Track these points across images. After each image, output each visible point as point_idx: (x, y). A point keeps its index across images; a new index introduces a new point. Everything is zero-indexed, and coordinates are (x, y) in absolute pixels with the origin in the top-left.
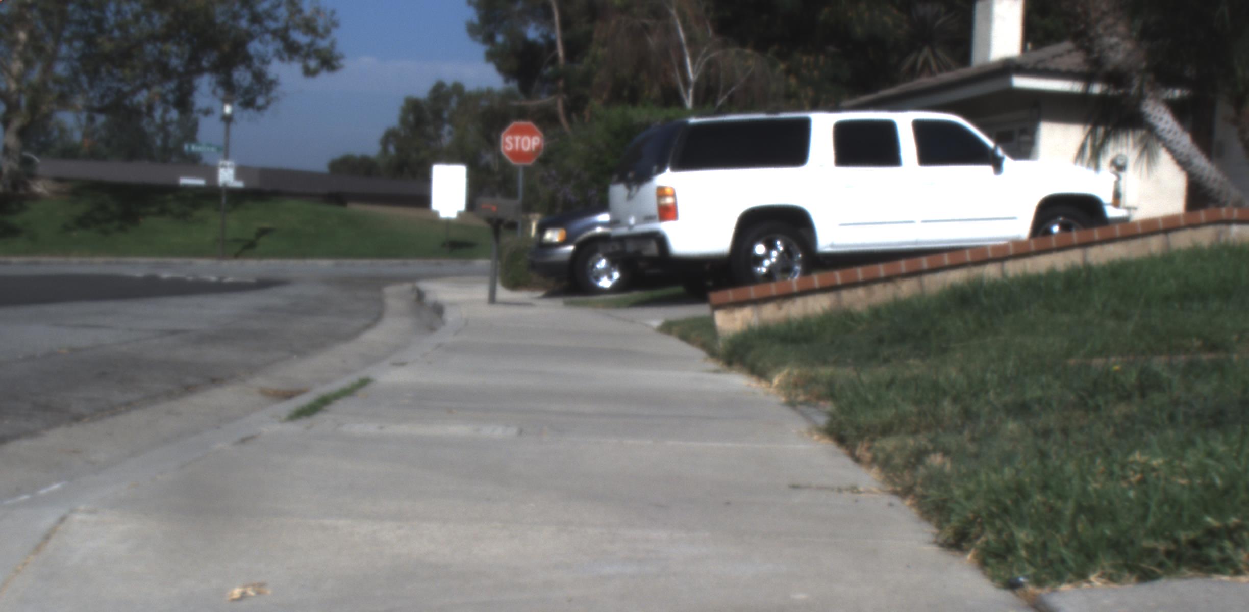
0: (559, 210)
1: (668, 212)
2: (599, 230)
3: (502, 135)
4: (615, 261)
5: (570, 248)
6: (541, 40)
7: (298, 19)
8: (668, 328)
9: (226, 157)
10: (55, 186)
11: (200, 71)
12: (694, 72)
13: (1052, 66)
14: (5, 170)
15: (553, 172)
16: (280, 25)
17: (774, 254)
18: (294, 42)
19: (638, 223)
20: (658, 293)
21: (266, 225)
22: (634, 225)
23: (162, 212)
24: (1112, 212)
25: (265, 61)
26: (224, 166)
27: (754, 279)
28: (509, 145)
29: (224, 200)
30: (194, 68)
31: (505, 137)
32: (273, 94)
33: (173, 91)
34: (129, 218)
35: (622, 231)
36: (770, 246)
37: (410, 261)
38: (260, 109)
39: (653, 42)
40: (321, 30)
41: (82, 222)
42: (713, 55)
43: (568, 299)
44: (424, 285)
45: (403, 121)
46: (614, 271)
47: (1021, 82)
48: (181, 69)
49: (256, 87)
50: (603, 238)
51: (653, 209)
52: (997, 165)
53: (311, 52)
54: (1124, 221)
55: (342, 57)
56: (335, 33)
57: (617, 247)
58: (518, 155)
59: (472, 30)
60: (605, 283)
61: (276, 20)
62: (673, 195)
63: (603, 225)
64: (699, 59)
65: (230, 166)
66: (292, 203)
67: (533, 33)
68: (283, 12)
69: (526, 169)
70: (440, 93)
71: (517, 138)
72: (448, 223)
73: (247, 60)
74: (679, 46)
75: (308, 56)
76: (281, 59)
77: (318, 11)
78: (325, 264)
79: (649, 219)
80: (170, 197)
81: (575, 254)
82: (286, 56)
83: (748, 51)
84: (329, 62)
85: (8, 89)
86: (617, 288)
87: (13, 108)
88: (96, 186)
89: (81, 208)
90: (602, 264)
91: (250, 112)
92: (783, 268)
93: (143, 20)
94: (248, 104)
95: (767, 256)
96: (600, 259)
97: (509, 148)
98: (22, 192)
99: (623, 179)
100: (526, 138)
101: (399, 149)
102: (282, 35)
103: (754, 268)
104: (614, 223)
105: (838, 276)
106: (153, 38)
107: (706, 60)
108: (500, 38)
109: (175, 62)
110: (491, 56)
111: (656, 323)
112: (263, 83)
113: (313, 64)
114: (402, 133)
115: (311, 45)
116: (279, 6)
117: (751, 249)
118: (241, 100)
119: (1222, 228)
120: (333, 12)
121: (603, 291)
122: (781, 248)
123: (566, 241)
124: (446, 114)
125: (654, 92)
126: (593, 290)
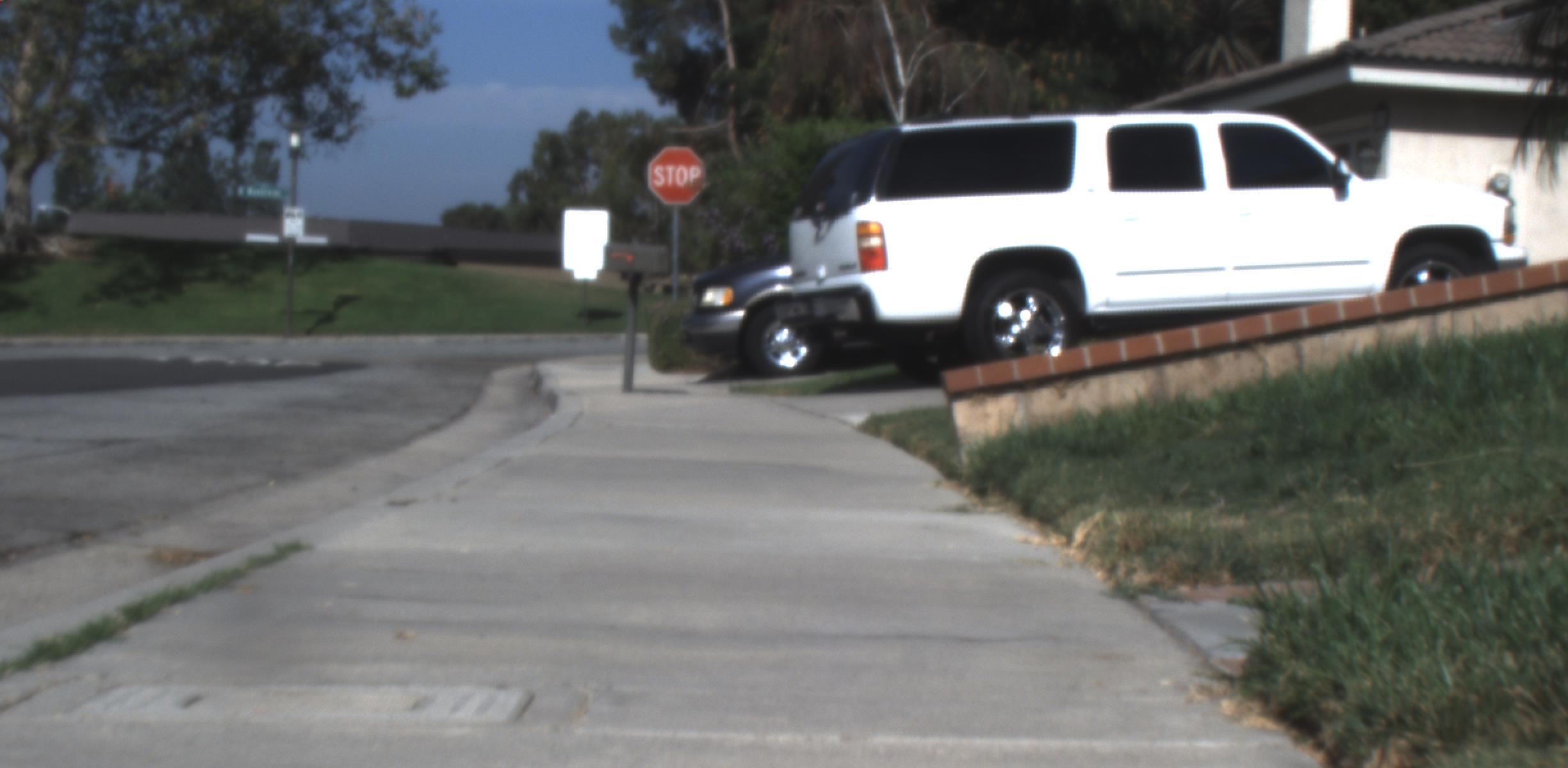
0: (723, 263)
1: (873, 259)
2: (779, 288)
3: (650, 165)
4: (805, 330)
5: (740, 314)
6: (705, 49)
7: (387, 22)
8: (874, 426)
9: (294, 203)
10: (74, 245)
11: (262, 93)
12: (906, 76)
13: (1406, 51)
14: (9, 225)
15: (716, 211)
16: (365, 30)
17: (1025, 315)
18: (383, 54)
19: (831, 274)
20: (861, 374)
21: (350, 291)
22: (826, 277)
23: (213, 277)
24: (1502, 252)
25: (346, 79)
26: (291, 215)
27: (996, 353)
28: (659, 179)
29: (291, 260)
30: (253, 89)
31: (654, 167)
32: (357, 121)
33: (227, 120)
34: (170, 284)
35: (809, 286)
36: (1019, 304)
37: (536, 337)
38: (340, 140)
39: (850, 35)
40: (418, 37)
41: (109, 291)
42: (932, 51)
43: (736, 384)
45: (537, 160)
46: (801, 345)
47: (1362, 74)
48: (236, 91)
49: (335, 112)
50: (784, 298)
51: (853, 256)
52: (1340, 186)
53: (405, 66)
54: (1521, 263)
55: (446, 71)
56: (437, 41)
57: (802, 310)
58: (672, 191)
59: (617, 36)
60: (788, 361)
61: (359, 24)
62: (881, 234)
63: (784, 281)
64: (913, 57)
65: (299, 215)
66: (381, 263)
67: (695, 39)
68: (368, 14)
69: (686, 214)
70: (582, 124)
71: (670, 169)
72: (585, 285)
73: (321, 77)
74: (886, 41)
75: (401, 71)
76: (367, 75)
77: (414, 13)
78: (424, 342)
79: (846, 268)
80: (224, 256)
81: (746, 321)
82: (373, 71)
83: (979, 47)
84: (429, 78)
85: (11, 119)
86: (803, 368)
87: (16, 142)
88: (128, 244)
89: (108, 272)
90: (783, 335)
91: (327, 146)
92: (1039, 336)
93: (185, 25)
94: (325, 134)
95: (1016, 319)
96: (780, 328)
97: (660, 182)
98: (31, 252)
99: (809, 212)
100: (682, 169)
101: (531, 197)
102: (368, 44)
103: (997, 337)
104: (799, 276)
106: (198, 49)
107: (922, 58)
108: (652, 47)
109: (227, 80)
110: (641, 70)
111: (858, 419)
112: (344, 107)
113: (408, 81)
114: (536, 176)
115: (405, 57)
116: (362, 6)
117: (992, 311)
118: (316, 129)
120: (434, 14)
121: (785, 372)
122: (1035, 309)
123: (733, 305)
124: (591, 152)
125: (852, 103)
126: (771, 371)
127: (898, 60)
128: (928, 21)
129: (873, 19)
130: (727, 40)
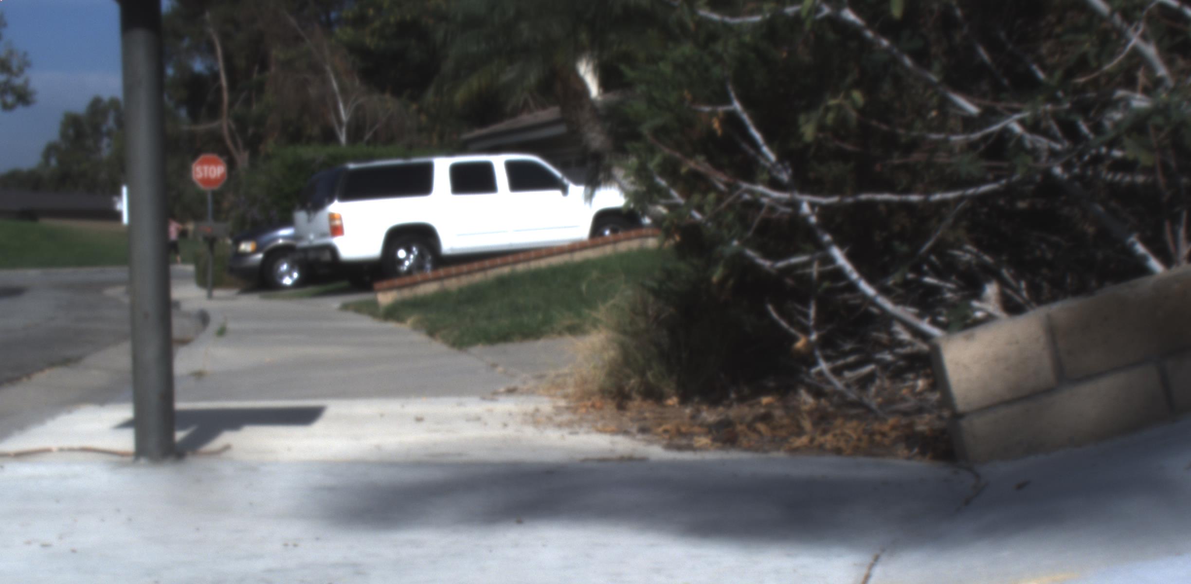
0: (248, 226)
1: (337, 230)
2: (281, 241)
4: (296, 265)
5: (260, 256)
6: (206, 72)
12: (346, 114)
15: (242, 198)
17: (412, 257)
19: (316, 238)
22: (313, 239)
27: (399, 274)
28: (199, 174)
31: (195, 167)
35: (303, 244)
36: (409, 251)
40: (15, 68)
43: (262, 294)
45: (64, 135)
46: (295, 271)
50: (287, 248)
51: (327, 229)
52: (564, 189)
53: (7, 89)
55: (35, 93)
57: (299, 256)
58: (207, 181)
60: (287, 281)
62: (340, 218)
63: (284, 237)
64: (350, 104)
67: (199, 66)
69: (215, 194)
70: (97, 107)
71: (206, 168)
74: (334, 95)
77: (11, 53)
79: (324, 235)
81: (264, 260)
83: (387, 96)
84: (24, 97)
86: (297, 284)
90: (285, 267)
92: (418, 266)
95: (407, 258)
96: (282, 264)
97: (199, 176)
99: (303, 207)
100: (212, 168)
101: (60, 162)
103: (398, 267)
104: (296, 237)
105: (453, 270)
107: (355, 104)
108: (170, 72)
113: (10, 99)
114: (63, 147)
115: (7, 83)
117: (395, 254)
119: (644, 240)
120: (25, 54)
121: (285, 287)
122: (416, 253)
123: (256, 251)
124: (104, 129)
125: (315, 131)
126: (278, 287)
127: (341, 106)
128: (357, 83)
129: (325, 82)
130: (220, 65)
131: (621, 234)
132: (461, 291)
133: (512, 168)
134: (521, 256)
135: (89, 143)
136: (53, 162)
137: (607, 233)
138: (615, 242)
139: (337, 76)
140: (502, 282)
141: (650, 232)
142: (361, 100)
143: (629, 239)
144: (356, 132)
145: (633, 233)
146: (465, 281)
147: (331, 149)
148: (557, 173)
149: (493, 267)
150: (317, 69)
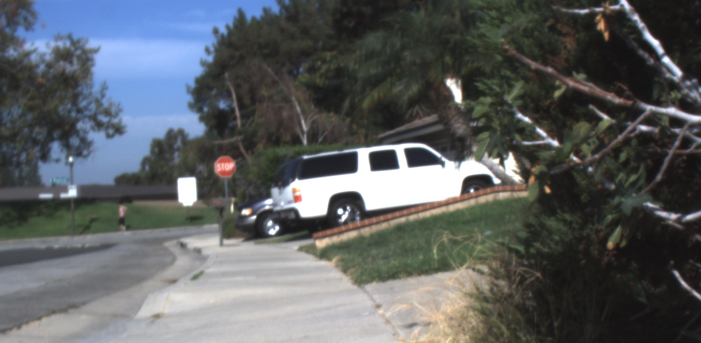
0: (247, 200)
1: (297, 199)
2: (267, 208)
3: (215, 164)
4: (276, 222)
5: (254, 217)
6: (227, 109)
7: (101, 109)
8: (301, 249)
9: (72, 183)
11: (52, 140)
12: (306, 127)
15: (242, 181)
16: (92, 113)
17: (347, 213)
18: (100, 121)
19: (285, 204)
21: (94, 216)
22: (283, 205)
23: (39, 214)
24: (496, 181)
25: (86, 132)
26: (71, 188)
27: (338, 225)
28: (219, 168)
29: (72, 206)
30: (50, 138)
31: (217, 164)
32: (92, 148)
33: (39, 152)
35: (278, 208)
36: (345, 210)
39: (285, 114)
40: (114, 114)
43: (255, 241)
44: (185, 240)
45: (152, 152)
46: (277, 225)
48: (43, 140)
49: (82, 146)
50: (270, 211)
51: (292, 198)
52: (443, 164)
53: (109, 126)
55: (126, 127)
56: (121, 115)
57: (277, 216)
58: (224, 173)
59: (191, 106)
60: (272, 232)
61: (90, 110)
62: (300, 191)
63: (268, 205)
64: (308, 120)
65: (74, 188)
66: (106, 204)
68: (93, 107)
69: (228, 179)
70: (171, 135)
71: (223, 164)
73: (77, 132)
74: (298, 116)
75: (107, 128)
76: (94, 130)
77: (111, 104)
79: (290, 202)
81: (257, 220)
82: (96, 128)
83: (332, 114)
84: (119, 130)
86: (279, 234)
90: (270, 223)
91: (80, 159)
92: (352, 218)
94: (78, 154)
95: (344, 213)
96: (269, 221)
97: (219, 170)
99: (276, 185)
100: (227, 164)
101: (151, 167)
102: (94, 118)
103: (338, 220)
104: (274, 205)
105: (374, 220)
106: (27, 125)
107: (312, 120)
108: (206, 109)
109: (39, 137)
110: (202, 119)
111: (296, 248)
112: (86, 143)
113: (111, 131)
115: (109, 122)
116: (90, 105)
117: (336, 212)
118: (75, 153)
119: (497, 194)
120: (119, 105)
121: (271, 236)
122: (350, 210)
123: (252, 214)
124: (176, 146)
125: (288, 137)
126: (267, 236)
127: (303, 122)
128: (313, 107)
129: (292, 107)
130: (235, 105)
131: (481, 192)
132: (372, 236)
133: (409, 153)
134: (413, 210)
135: (167, 155)
136: (147, 168)
137: (472, 191)
138: (477, 197)
139: (300, 103)
140: (400, 228)
141: (501, 188)
142: (315, 117)
143: (486, 194)
144: (313, 137)
145: (489, 190)
146: (375, 229)
147: (297, 148)
148: (438, 154)
149: (394, 218)
150: (287, 100)
